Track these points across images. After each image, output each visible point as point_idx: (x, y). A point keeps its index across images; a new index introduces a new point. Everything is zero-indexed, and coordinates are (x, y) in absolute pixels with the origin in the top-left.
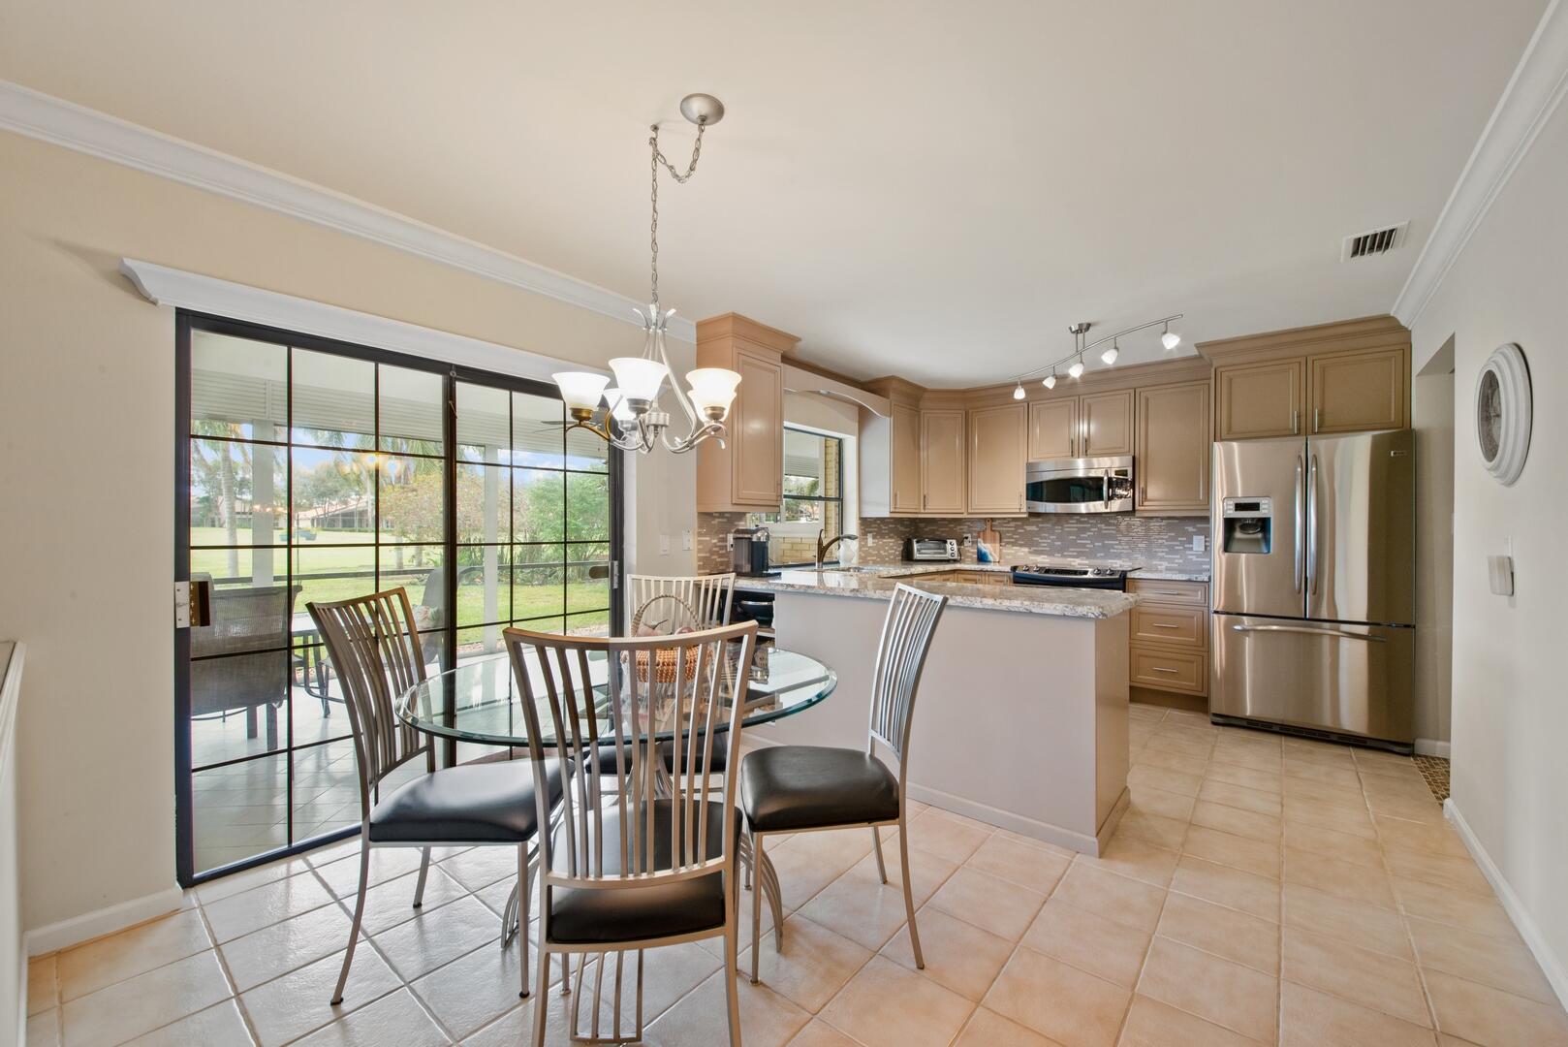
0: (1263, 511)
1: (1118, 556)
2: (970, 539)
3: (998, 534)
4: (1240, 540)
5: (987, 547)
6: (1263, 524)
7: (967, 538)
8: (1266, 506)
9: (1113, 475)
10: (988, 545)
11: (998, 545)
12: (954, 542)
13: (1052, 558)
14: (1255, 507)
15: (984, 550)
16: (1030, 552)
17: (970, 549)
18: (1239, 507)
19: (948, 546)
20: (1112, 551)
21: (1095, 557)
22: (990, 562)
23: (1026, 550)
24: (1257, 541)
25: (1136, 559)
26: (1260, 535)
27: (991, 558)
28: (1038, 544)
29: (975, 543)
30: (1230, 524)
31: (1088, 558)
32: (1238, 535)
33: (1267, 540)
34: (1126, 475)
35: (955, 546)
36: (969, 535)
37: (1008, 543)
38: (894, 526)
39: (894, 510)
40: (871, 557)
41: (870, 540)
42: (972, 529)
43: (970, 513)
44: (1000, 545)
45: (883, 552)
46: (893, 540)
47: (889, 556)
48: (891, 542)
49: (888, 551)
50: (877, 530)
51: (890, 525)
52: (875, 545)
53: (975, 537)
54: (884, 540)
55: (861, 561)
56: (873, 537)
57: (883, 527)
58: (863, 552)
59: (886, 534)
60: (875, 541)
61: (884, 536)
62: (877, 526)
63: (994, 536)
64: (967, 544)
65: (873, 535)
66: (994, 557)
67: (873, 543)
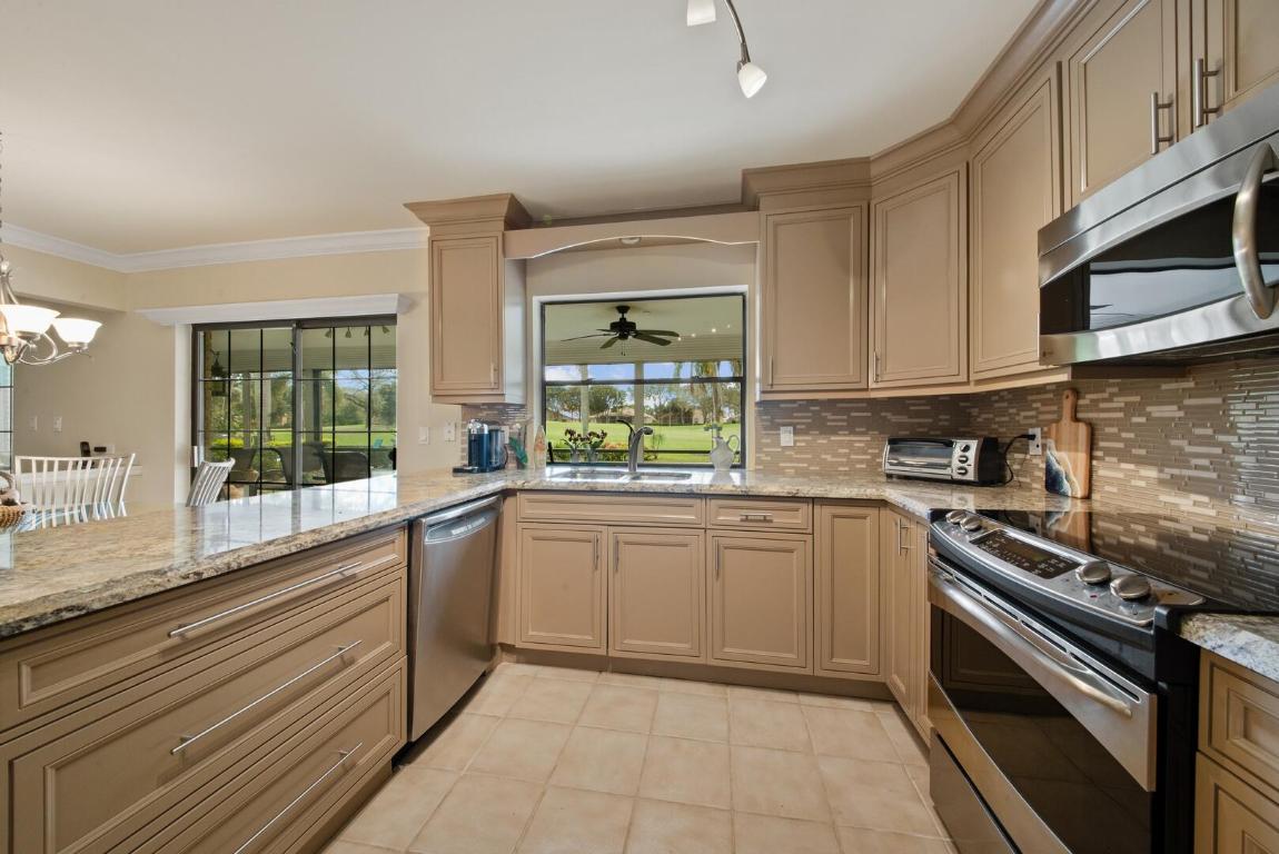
2: (1039, 440)
3: (1082, 429)
5: (1069, 462)
7: (1033, 437)
10: (1064, 455)
11: (1082, 457)
12: (978, 443)
15: (1056, 466)
16: (1161, 482)
17: (1034, 462)
19: (957, 451)
22: (1065, 495)
23: (1151, 473)
27: (1068, 487)
28: (1182, 460)
29: (1045, 448)
35: (973, 453)
36: (1037, 431)
37: (1109, 452)
38: (869, 414)
39: (769, 389)
40: (791, 461)
41: (786, 437)
42: (1042, 417)
43: (979, 382)
44: (1091, 458)
45: (829, 458)
46: (869, 438)
47: (850, 463)
48: (860, 441)
49: (845, 455)
50: (809, 421)
51: (853, 414)
52: (803, 444)
53: (1045, 436)
54: (833, 438)
55: (761, 467)
56: (796, 432)
57: (830, 417)
58: (767, 454)
59: (841, 428)
60: (801, 438)
61: (834, 431)
62: (810, 414)
63: (1076, 434)
64: (1034, 450)
65: (795, 429)
66: (1074, 485)
67: (795, 442)
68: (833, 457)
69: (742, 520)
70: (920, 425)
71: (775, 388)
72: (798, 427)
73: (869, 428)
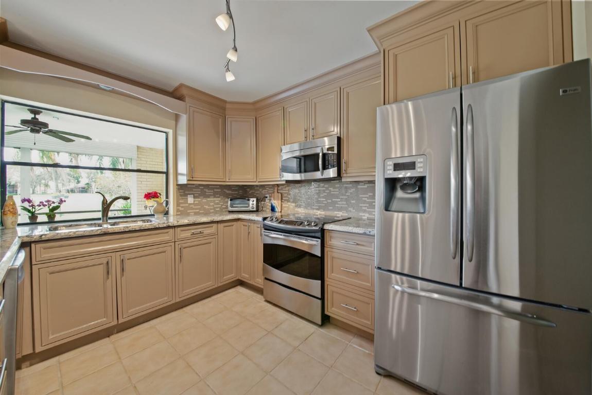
0: (419, 170)
1: (340, 209)
3: (280, 195)
4: (402, 199)
5: (276, 203)
6: (420, 183)
7: (267, 197)
8: (421, 165)
9: (325, 151)
10: (275, 202)
11: (280, 201)
12: (255, 199)
13: (306, 210)
14: (411, 166)
15: (274, 205)
16: (295, 206)
17: (268, 204)
18: (397, 167)
19: (251, 202)
20: (336, 205)
21: (329, 210)
22: (276, 212)
23: (293, 204)
24: (415, 199)
25: (350, 211)
26: (418, 195)
27: (276, 210)
29: (270, 200)
30: (392, 184)
31: (324, 210)
32: (400, 194)
33: (423, 198)
34: (334, 151)
35: (255, 202)
36: (268, 196)
37: (285, 200)
38: (220, 190)
39: (191, 179)
40: (192, 210)
41: (191, 199)
42: (269, 192)
43: (259, 182)
44: (282, 202)
45: (207, 207)
46: (219, 199)
47: (214, 209)
48: (217, 200)
49: (213, 206)
50: (200, 192)
51: (215, 190)
52: (197, 202)
53: (270, 197)
54: (209, 199)
55: (179, 213)
56: (194, 197)
57: (207, 191)
58: (182, 207)
59: (211, 195)
60: (197, 200)
61: (208, 196)
62: (200, 190)
63: (278, 196)
64: (267, 200)
65: (194, 196)
66: (278, 209)
67: (194, 201)
68: (209, 206)
69: (191, 235)
70: (235, 194)
71: (194, 179)
72: (195, 195)
73: (220, 195)
